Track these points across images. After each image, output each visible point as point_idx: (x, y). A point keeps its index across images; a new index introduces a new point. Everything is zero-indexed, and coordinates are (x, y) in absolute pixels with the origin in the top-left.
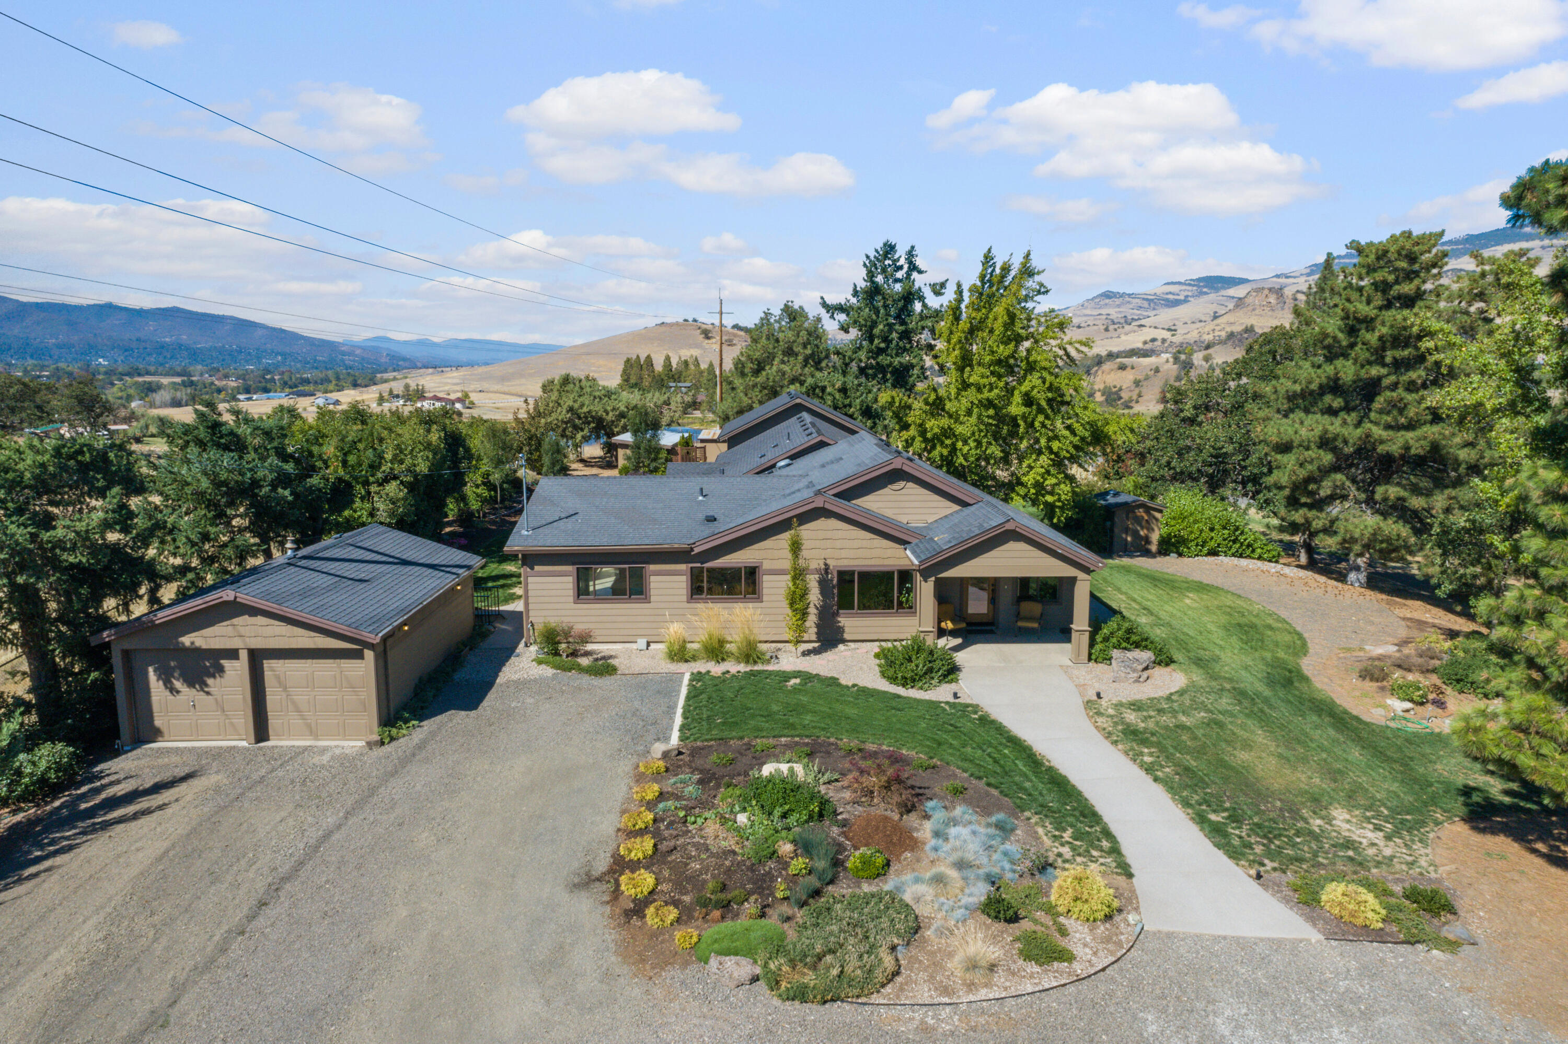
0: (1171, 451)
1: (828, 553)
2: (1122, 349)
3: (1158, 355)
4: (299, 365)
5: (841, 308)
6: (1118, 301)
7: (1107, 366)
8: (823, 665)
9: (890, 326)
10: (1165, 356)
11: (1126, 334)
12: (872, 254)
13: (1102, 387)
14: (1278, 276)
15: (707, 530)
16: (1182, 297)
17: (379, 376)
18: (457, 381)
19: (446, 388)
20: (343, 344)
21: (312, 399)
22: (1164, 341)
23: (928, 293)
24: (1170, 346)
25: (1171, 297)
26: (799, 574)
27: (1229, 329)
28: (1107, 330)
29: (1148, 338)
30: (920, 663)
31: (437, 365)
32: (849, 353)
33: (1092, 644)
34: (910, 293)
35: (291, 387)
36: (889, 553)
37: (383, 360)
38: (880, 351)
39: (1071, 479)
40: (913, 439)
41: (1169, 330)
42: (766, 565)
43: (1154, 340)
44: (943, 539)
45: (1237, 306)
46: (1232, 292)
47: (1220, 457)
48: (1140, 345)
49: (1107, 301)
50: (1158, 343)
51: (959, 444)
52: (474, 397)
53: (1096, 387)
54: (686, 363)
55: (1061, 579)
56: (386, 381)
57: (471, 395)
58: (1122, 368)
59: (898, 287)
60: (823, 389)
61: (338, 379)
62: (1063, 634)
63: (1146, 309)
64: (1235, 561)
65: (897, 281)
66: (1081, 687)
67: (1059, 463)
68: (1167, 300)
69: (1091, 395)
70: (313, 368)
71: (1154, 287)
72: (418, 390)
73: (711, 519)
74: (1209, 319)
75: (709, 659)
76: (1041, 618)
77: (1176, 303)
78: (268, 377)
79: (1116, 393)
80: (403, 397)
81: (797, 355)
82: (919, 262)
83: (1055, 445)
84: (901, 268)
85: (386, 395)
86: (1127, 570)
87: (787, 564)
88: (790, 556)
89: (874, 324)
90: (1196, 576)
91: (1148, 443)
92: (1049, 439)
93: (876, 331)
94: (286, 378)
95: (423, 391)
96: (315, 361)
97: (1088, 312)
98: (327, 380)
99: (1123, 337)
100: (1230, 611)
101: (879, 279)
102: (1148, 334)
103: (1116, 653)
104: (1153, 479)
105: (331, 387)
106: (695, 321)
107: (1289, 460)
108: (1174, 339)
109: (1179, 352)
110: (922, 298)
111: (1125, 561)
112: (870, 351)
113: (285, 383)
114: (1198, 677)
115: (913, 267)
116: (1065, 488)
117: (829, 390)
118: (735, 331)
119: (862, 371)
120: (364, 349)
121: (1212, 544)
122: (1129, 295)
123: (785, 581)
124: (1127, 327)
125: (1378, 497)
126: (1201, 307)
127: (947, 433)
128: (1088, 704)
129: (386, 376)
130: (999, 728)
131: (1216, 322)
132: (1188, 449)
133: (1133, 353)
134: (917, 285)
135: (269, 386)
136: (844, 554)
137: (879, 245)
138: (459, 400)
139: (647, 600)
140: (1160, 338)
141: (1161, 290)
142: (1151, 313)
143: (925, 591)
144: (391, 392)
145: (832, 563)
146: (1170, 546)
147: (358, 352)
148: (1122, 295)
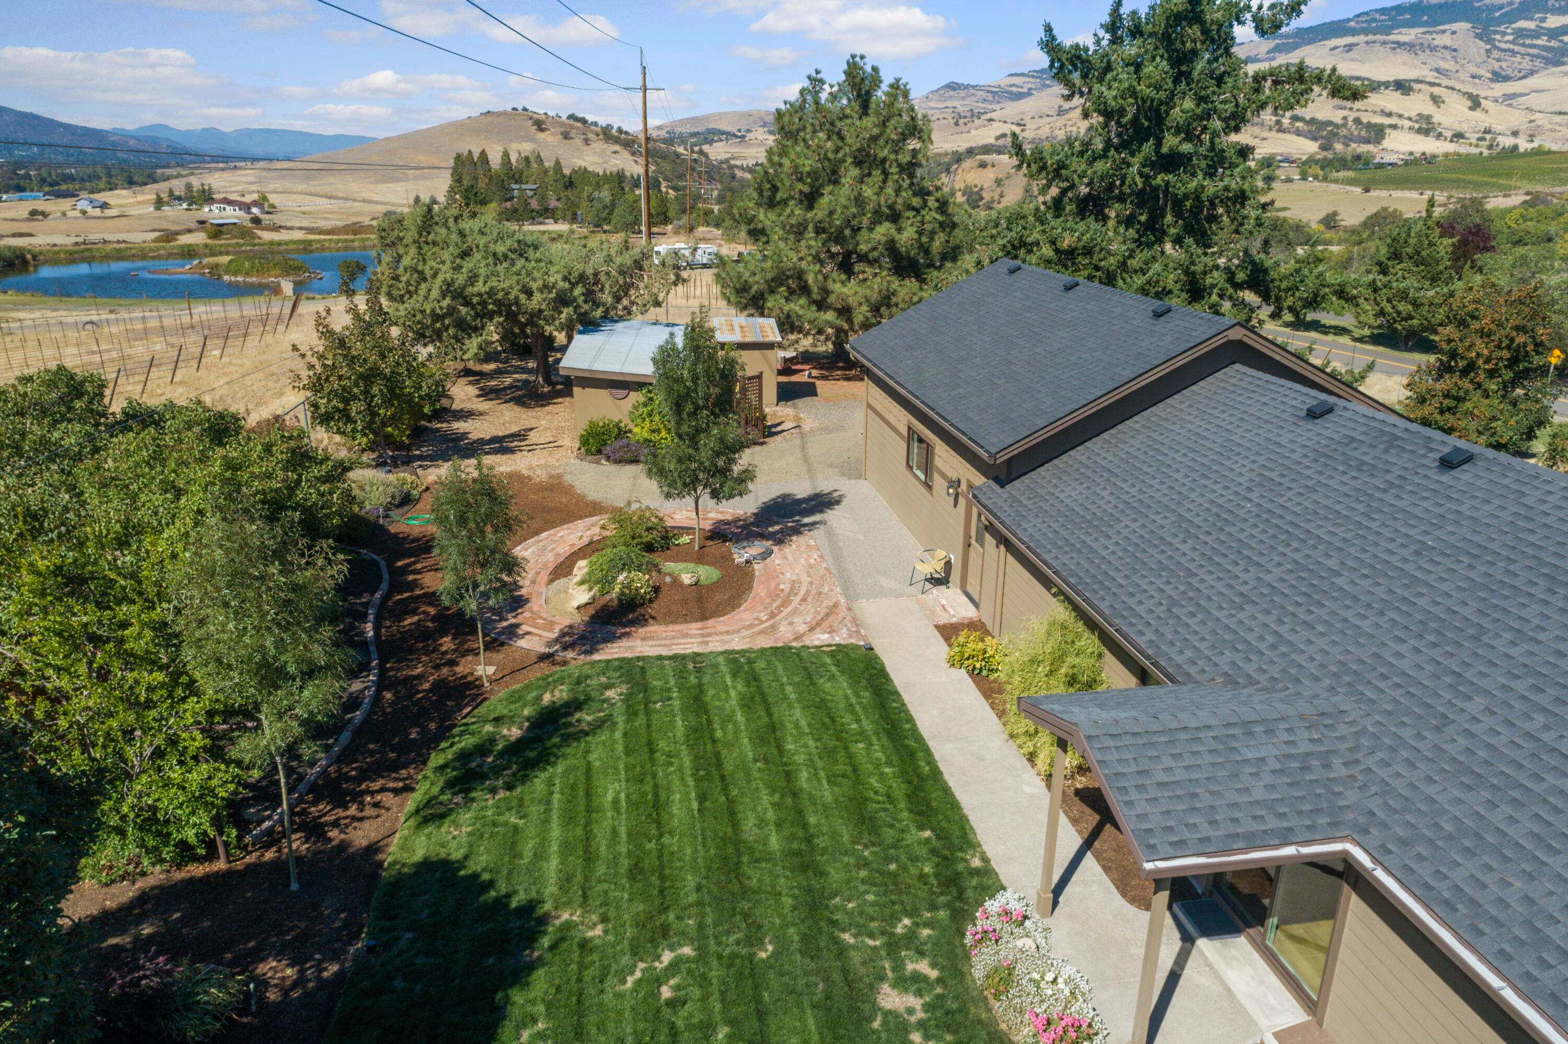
2: (977, 145)
4: (59, 158)
6: (963, 93)
7: (968, 164)
11: (977, 129)
13: (962, 186)
16: (1025, 90)
17: (159, 171)
18: (252, 179)
19: (240, 188)
21: (72, 201)
25: (1014, 89)
28: (957, 124)
29: (999, 134)
35: (51, 185)
41: (1018, 125)
43: (1004, 135)
49: (952, 93)
52: (273, 199)
54: (527, 159)
56: (167, 178)
57: (269, 196)
58: (983, 165)
61: (109, 175)
63: (990, 102)
68: (1011, 93)
70: (79, 161)
71: (998, 78)
72: (204, 191)
74: (1058, 113)
77: (1020, 96)
78: (22, 172)
79: (978, 193)
80: (185, 199)
85: (165, 196)
94: (44, 173)
95: (210, 192)
96: (80, 153)
97: (933, 104)
98: (96, 177)
99: (973, 132)
102: (998, 129)
105: (102, 185)
106: (525, 109)
108: (1026, 134)
113: (43, 180)
118: (571, 122)
120: (138, 139)
122: (974, 87)
124: (976, 122)
126: (1048, 100)
129: (168, 172)
133: (988, 149)
135: (22, 183)
138: (255, 203)
140: (1010, 133)
141: (1005, 82)
142: (997, 107)
144: (171, 193)
147: (131, 142)
148: (966, 87)
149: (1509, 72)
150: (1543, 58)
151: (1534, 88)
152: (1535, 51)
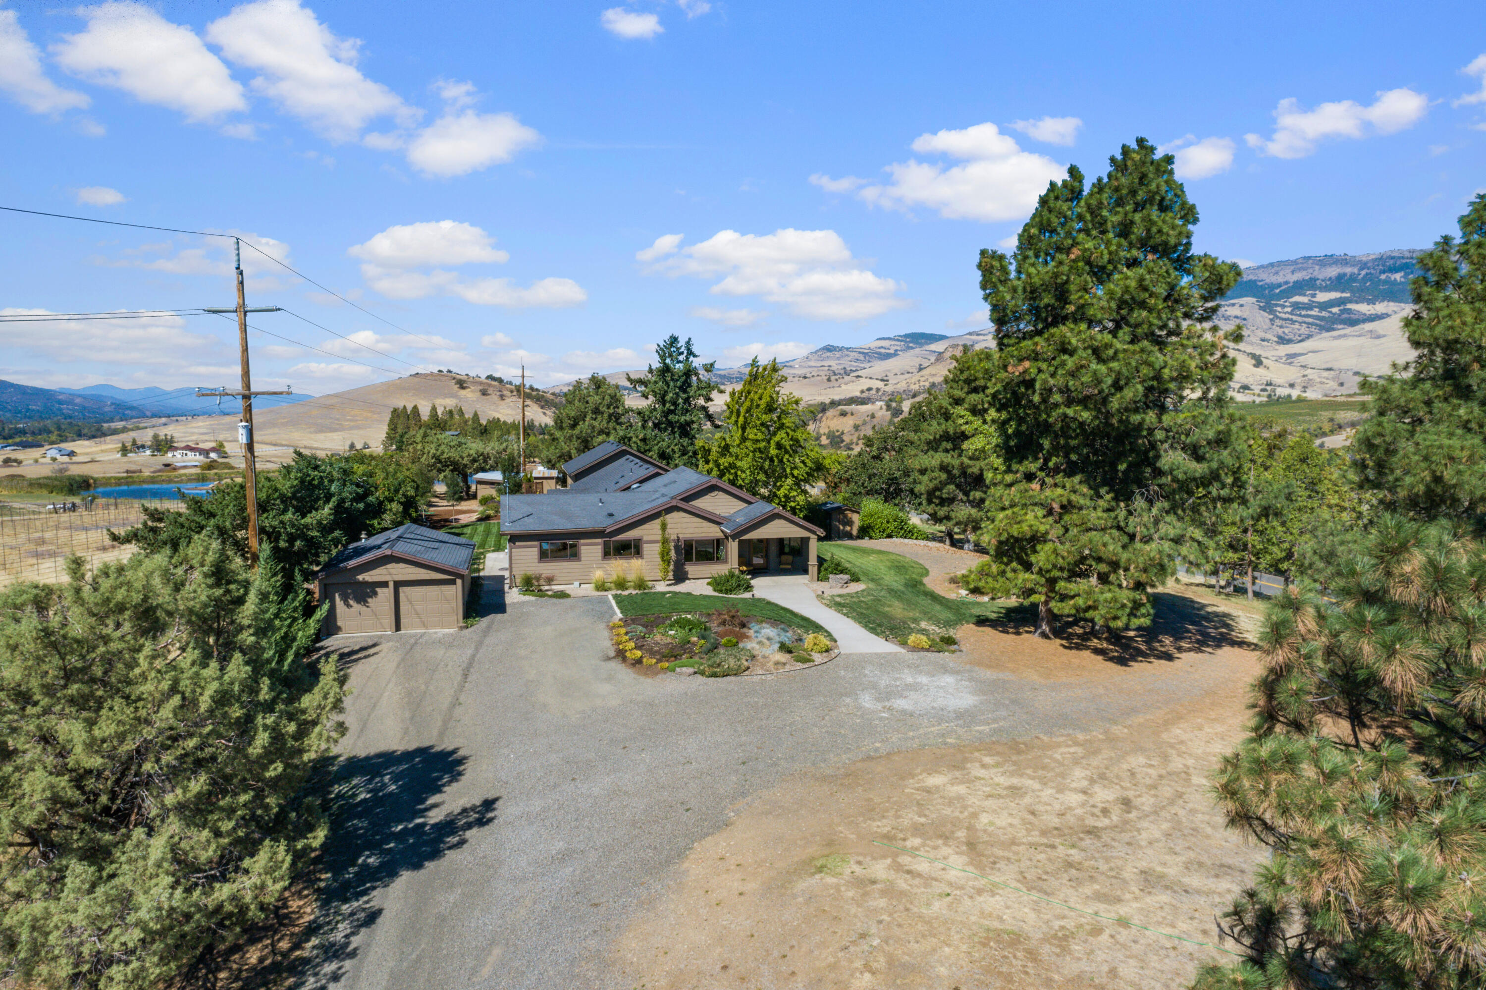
0: (864, 477)
1: (679, 531)
2: (843, 397)
3: (873, 403)
4: (8, 415)
5: (641, 382)
6: (838, 354)
7: (831, 413)
8: (682, 588)
9: (677, 394)
10: (879, 404)
11: (846, 384)
12: (662, 344)
13: (826, 431)
14: (970, 334)
15: (610, 521)
16: (892, 351)
17: (106, 425)
18: (205, 431)
19: (194, 438)
20: (61, 393)
21: (38, 450)
22: (878, 390)
23: (702, 372)
24: (883, 394)
25: (883, 351)
26: (665, 541)
27: (931, 380)
28: (829, 380)
29: (865, 388)
30: (733, 582)
31: (173, 414)
32: (647, 413)
33: (819, 572)
34: (689, 371)
36: (712, 530)
37: (107, 409)
38: (670, 412)
39: (805, 492)
40: (712, 470)
41: (882, 380)
42: (645, 538)
43: (869, 389)
44: (740, 520)
45: (937, 360)
46: (935, 347)
47: (893, 480)
48: (858, 394)
49: (828, 354)
50: (874, 392)
51: (739, 473)
52: (227, 446)
53: (822, 431)
54: (451, 412)
55: (802, 539)
56: (125, 430)
57: (225, 444)
58: (843, 414)
59: (680, 366)
60: (630, 439)
62: (805, 571)
63: (862, 362)
64: (902, 540)
65: (679, 362)
66: (815, 591)
67: (797, 483)
68: (879, 354)
69: (818, 438)
70: (25, 417)
71: (868, 341)
72: (167, 440)
73: (611, 515)
74: (915, 371)
75: (618, 589)
76: (792, 564)
77: (887, 356)
79: (839, 437)
80: (150, 447)
81: (602, 413)
82: (694, 349)
83: (796, 472)
84: (682, 353)
85: (129, 445)
86: (840, 546)
87: (659, 538)
88: (660, 532)
89: (666, 392)
90: (878, 548)
91: (851, 472)
92: (792, 469)
93: (668, 398)
95: (172, 441)
96: (28, 410)
97: (812, 363)
98: (47, 431)
99: (843, 387)
100: (893, 561)
101: (668, 361)
102: (864, 384)
103: (831, 576)
104: (854, 494)
105: (53, 437)
106: (449, 371)
107: (925, 478)
108: (887, 389)
109: (891, 400)
110: (697, 374)
111: (839, 542)
112: (663, 412)
114: (871, 585)
115: (690, 353)
116: (801, 499)
117: (634, 439)
118: (489, 381)
119: (656, 426)
120: (84, 397)
121: (889, 531)
122: (847, 349)
123: (658, 547)
124: (846, 378)
125: (971, 498)
126: (908, 359)
127: (732, 466)
128: (818, 596)
129: (113, 425)
130: (776, 605)
131: (921, 373)
132: (875, 475)
133: (852, 401)
134: (694, 365)
136: (687, 531)
137: (667, 338)
138: (213, 450)
139: (579, 560)
140: (874, 387)
141: (874, 345)
142: (867, 365)
143: (733, 548)
144: (134, 442)
145: (681, 536)
146: (865, 532)
147: (78, 401)
148: (841, 349)
149: (1291, 336)
150: (1316, 325)
151: (1311, 349)
152: (1310, 320)
